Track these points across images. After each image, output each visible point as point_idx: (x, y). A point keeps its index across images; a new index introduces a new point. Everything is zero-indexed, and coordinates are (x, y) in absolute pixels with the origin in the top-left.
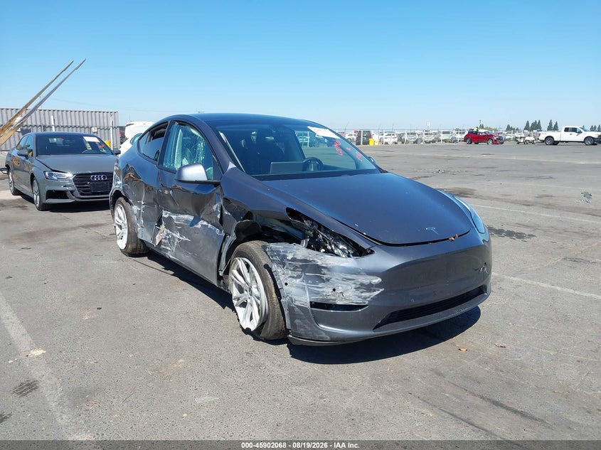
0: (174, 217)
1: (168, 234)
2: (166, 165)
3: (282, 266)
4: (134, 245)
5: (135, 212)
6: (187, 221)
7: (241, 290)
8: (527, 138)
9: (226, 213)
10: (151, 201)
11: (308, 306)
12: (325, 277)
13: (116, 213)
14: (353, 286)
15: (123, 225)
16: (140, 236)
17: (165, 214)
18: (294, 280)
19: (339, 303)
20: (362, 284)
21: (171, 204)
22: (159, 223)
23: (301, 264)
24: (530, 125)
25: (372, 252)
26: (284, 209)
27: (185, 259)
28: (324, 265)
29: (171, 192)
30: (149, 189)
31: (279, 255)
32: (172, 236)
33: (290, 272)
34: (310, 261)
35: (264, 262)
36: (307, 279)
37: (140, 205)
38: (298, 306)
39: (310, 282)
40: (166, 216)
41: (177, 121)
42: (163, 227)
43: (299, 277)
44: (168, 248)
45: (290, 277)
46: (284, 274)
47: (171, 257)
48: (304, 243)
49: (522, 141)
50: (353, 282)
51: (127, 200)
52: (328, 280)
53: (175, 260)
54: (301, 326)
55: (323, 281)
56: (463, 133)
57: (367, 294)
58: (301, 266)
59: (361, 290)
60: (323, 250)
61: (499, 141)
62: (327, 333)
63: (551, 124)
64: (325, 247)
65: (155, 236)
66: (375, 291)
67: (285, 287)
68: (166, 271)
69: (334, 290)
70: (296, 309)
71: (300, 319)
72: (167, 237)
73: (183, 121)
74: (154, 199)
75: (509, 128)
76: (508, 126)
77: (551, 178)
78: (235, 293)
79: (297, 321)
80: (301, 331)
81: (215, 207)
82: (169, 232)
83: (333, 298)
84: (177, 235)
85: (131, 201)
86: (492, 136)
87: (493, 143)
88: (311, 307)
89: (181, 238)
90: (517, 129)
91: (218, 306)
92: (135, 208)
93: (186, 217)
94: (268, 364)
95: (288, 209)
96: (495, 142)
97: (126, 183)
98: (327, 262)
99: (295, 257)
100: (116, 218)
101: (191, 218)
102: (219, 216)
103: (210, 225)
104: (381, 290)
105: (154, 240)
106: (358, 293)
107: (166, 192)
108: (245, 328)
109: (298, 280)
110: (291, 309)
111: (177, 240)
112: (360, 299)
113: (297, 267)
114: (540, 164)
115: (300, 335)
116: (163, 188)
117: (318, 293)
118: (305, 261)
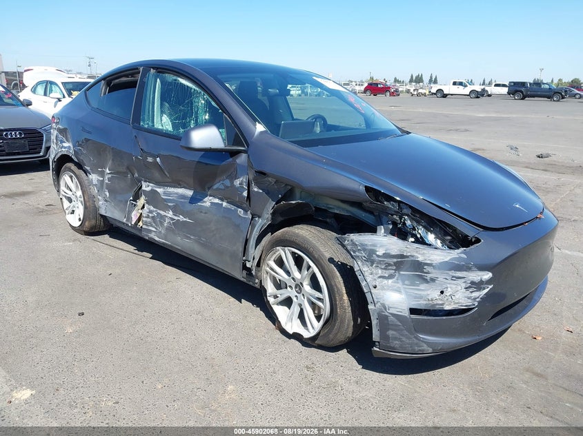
0: (160, 190)
1: (151, 212)
2: (145, 124)
3: (369, 264)
4: (93, 222)
5: (95, 182)
6: (183, 197)
7: (279, 285)
8: (420, 91)
9: (256, 190)
10: (123, 169)
11: (407, 313)
12: (429, 276)
13: (62, 183)
14: (464, 285)
15: (73, 198)
16: (103, 212)
17: (147, 187)
18: (385, 281)
19: (447, 307)
20: (473, 283)
21: (157, 175)
22: (136, 197)
23: (395, 260)
24: (414, 78)
25: (478, 241)
26: (362, 189)
27: (184, 244)
28: (429, 262)
29: (158, 159)
30: (118, 155)
31: (364, 250)
32: (158, 214)
33: (380, 271)
34: (407, 257)
35: (328, 256)
36: (403, 279)
37: (102, 174)
38: (393, 315)
39: (407, 282)
40: (148, 189)
41: (154, 68)
42: (142, 201)
43: (391, 277)
44: (151, 228)
45: (380, 277)
46: (371, 274)
47: (157, 239)
48: (381, 230)
49: (415, 93)
50: (463, 280)
51: (80, 166)
52: (433, 280)
53: (163, 243)
54: (396, 339)
55: (426, 281)
56: (362, 85)
57: (476, 294)
58: (395, 264)
59: (471, 290)
60: (413, 240)
61: (396, 93)
62: (429, 344)
63: (431, 77)
64: (414, 236)
65: (130, 212)
66: (484, 289)
67: (373, 291)
68: (140, 253)
69: (442, 292)
70: (391, 318)
71: (395, 330)
72: (150, 215)
73: (162, 68)
74: (128, 168)
75: (396, 81)
76: (395, 79)
77: (467, 130)
78: (270, 288)
79: (391, 333)
80: (396, 344)
81: (237, 183)
82: (152, 208)
83: (441, 302)
84: (170, 214)
85: (88, 168)
86: (389, 88)
87: (390, 95)
88: (411, 313)
89: (176, 218)
90: (403, 82)
91: (232, 299)
92: (94, 178)
93: (181, 191)
94: (341, 381)
95: (368, 189)
96: (392, 94)
97: (80, 145)
98: (431, 258)
99: (388, 252)
100: (63, 188)
101: (190, 193)
102: (245, 194)
103: (225, 204)
104: (491, 287)
105: (129, 218)
106: (468, 293)
107: (150, 159)
108: (291, 333)
109: (390, 281)
110: (383, 319)
111: (167, 220)
112: (470, 301)
113: (390, 265)
114: (447, 116)
115: (393, 348)
116: (145, 154)
117: (421, 297)
118: (402, 256)
